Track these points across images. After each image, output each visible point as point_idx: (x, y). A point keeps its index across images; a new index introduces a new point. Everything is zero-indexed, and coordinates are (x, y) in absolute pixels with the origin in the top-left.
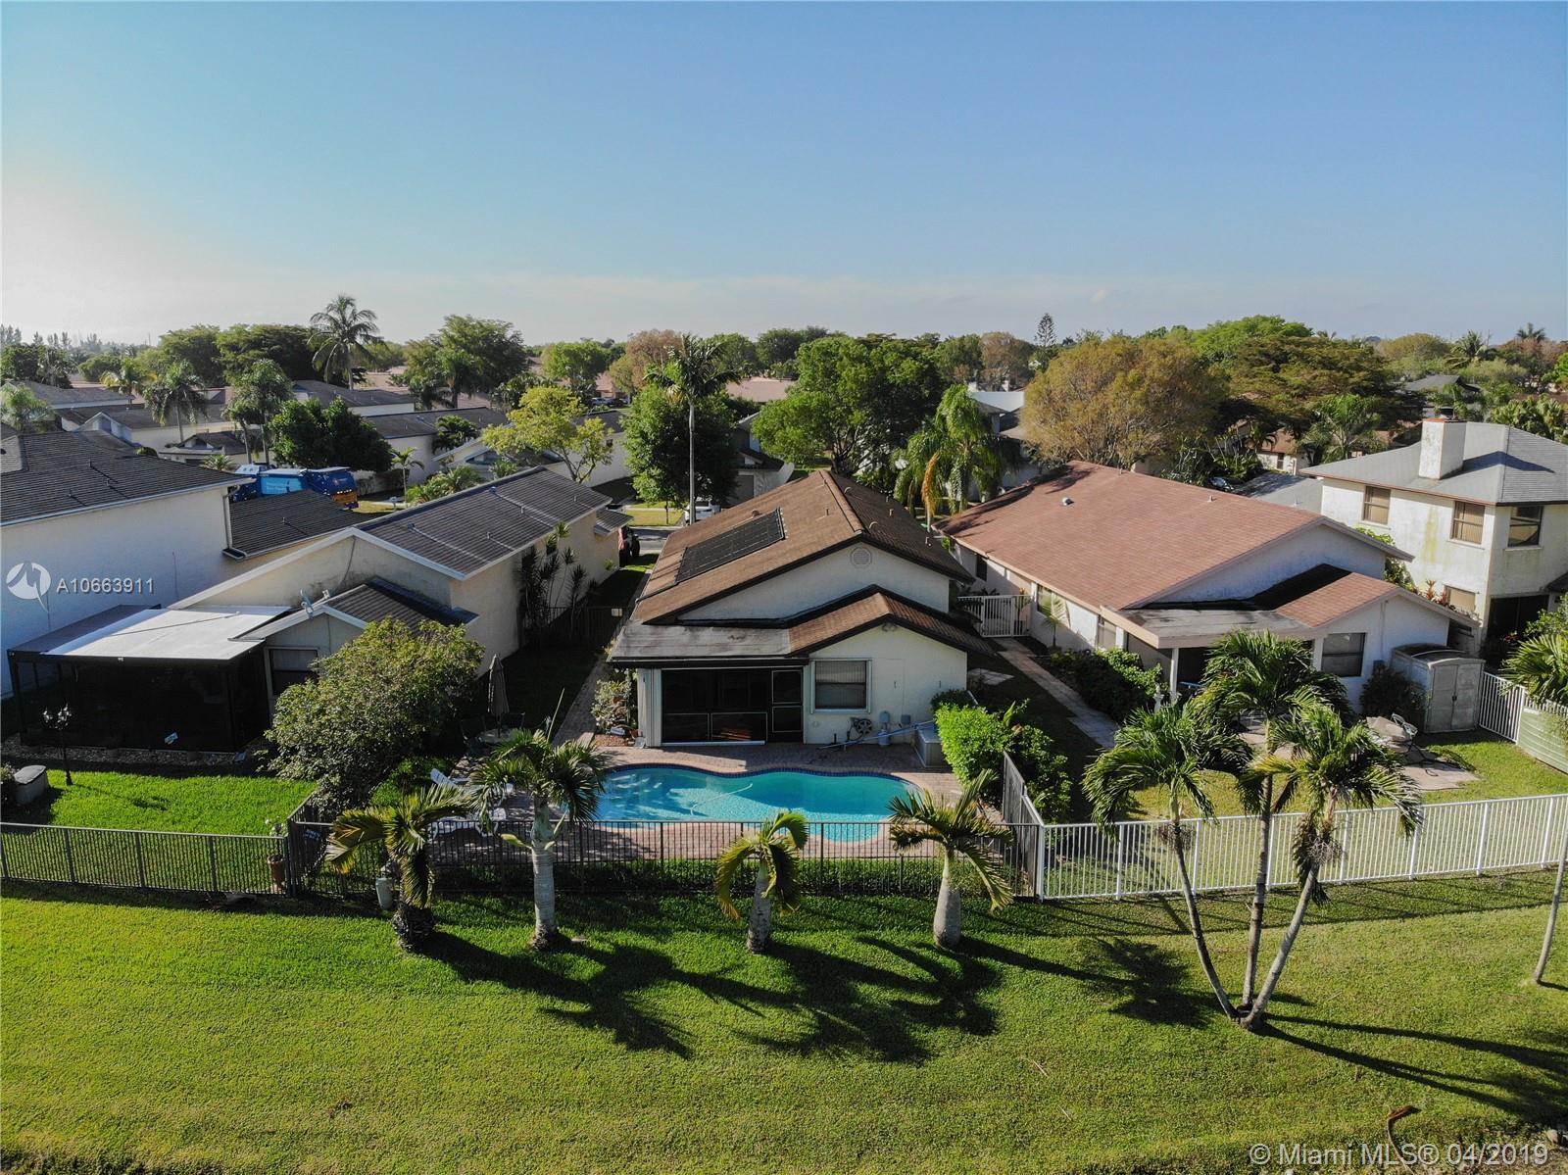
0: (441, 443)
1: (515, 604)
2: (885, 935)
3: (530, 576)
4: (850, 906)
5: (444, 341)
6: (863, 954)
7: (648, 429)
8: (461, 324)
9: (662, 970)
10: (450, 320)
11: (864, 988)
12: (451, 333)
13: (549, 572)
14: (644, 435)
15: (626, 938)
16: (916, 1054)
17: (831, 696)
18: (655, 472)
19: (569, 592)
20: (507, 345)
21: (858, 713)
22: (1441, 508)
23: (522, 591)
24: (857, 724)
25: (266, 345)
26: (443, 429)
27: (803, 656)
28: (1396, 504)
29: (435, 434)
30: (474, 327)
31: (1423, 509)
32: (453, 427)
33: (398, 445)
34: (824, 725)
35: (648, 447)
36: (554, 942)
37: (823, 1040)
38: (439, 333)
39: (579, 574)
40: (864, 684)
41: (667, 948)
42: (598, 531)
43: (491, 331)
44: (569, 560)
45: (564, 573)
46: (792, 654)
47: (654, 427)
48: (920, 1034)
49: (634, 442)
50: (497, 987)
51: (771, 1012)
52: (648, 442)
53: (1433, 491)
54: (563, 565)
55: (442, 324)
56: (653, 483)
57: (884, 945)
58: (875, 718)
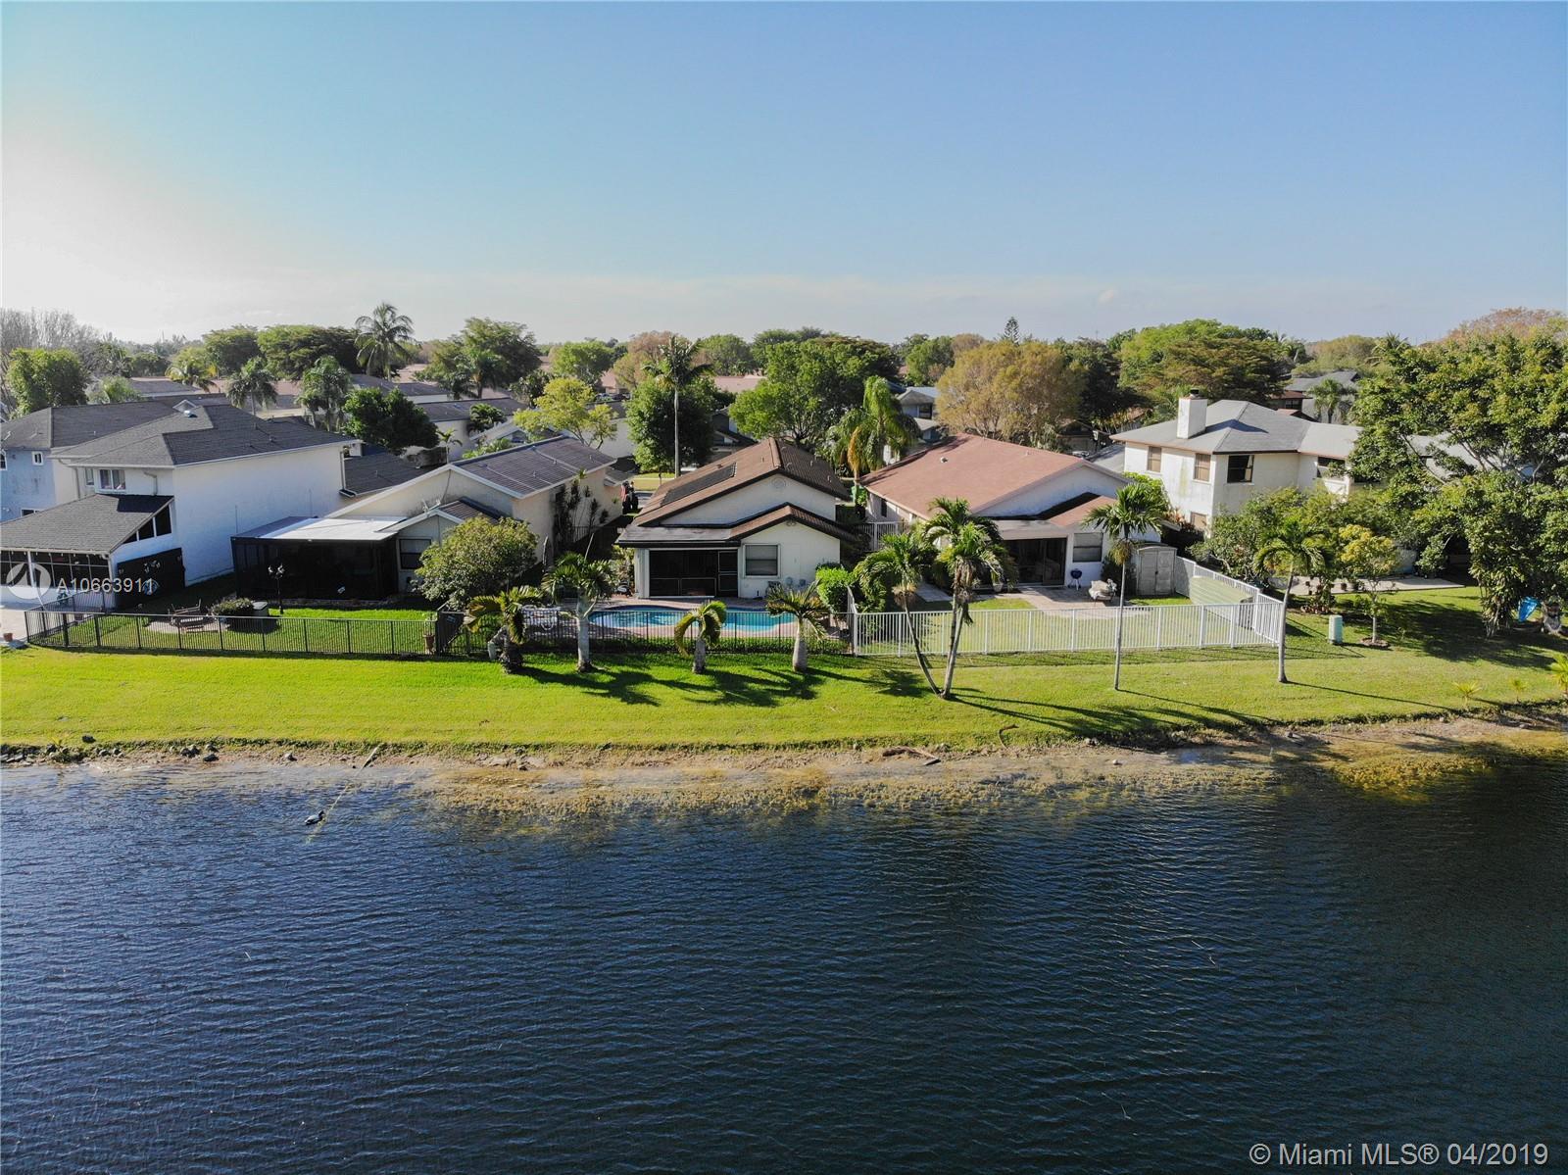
0: (474, 426)
1: (551, 524)
2: (768, 667)
3: (562, 505)
4: (752, 656)
5: (464, 341)
6: (756, 674)
7: (644, 409)
8: (480, 325)
9: (648, 679)
10: (470, 323)
11: (750, 685)
12: (472, 334)
13: (573, 505)
14: (641, 414)
15: (625, 669)
16: (774, 704)
17: (756, 567)
18: (650, 442)
19: (588, 518)
20: (521, 345)
21: (773, 578)
22: (1188, 459)
23: (556, 516)
24: (772, 585)
25: (314, 344)
26: (476, 415)
27: (736, 541)
28: (1165, 457)
29: (469, 419)
30: (491, 329)
31: (1179, 459)
32: (483, 414)
33: (444, 428)
34: (750, 585)
35: (644, 423)
36: (587, 668)
37: (727, 700)
38: (459, 334)
39: (594, 506)
40: (776, 560)
41: (650, 672)
42: (607, 483)
43: (507, 332)
44: (587, 494)
45: (584, 505)
46: (730, 539)
47: (649, 408)
48: (776, 698)
49: (633, 420)
50: (560, 685)
51: (703, 692)
52: (644, 419)
53: (1184, 447)
54: (584, 498)
55: (463, 326)
56: (648, 451)
57: (765, 671)
58: (783, 581)
